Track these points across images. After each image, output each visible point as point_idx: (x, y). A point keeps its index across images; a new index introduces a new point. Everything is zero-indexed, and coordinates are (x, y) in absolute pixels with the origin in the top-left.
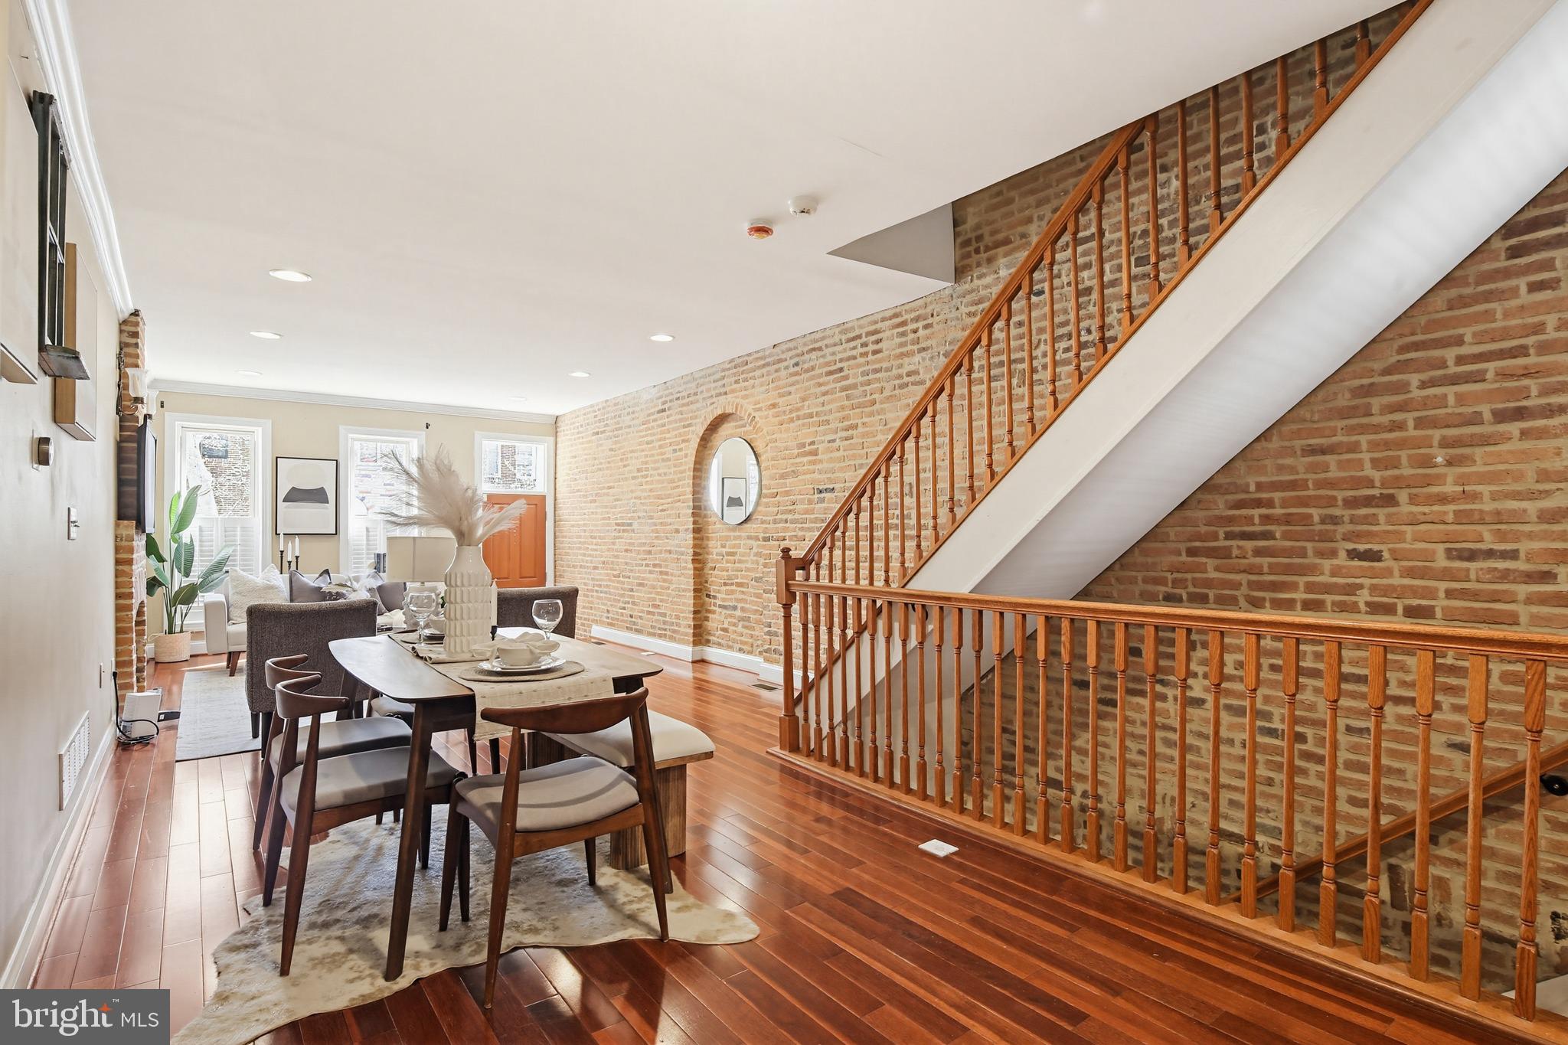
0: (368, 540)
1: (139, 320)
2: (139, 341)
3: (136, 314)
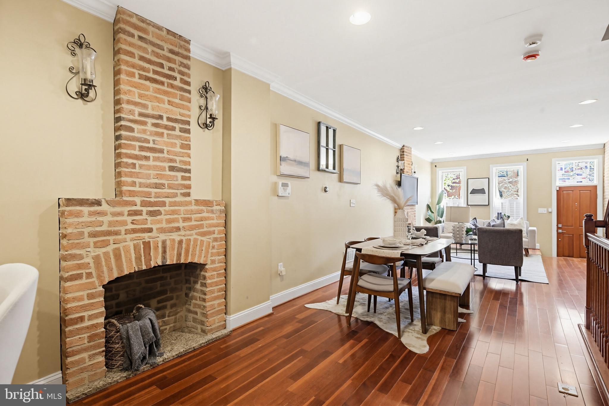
0: (502, 207)
1: (405, 147)
2: (405, 153)
3: (404, 146)
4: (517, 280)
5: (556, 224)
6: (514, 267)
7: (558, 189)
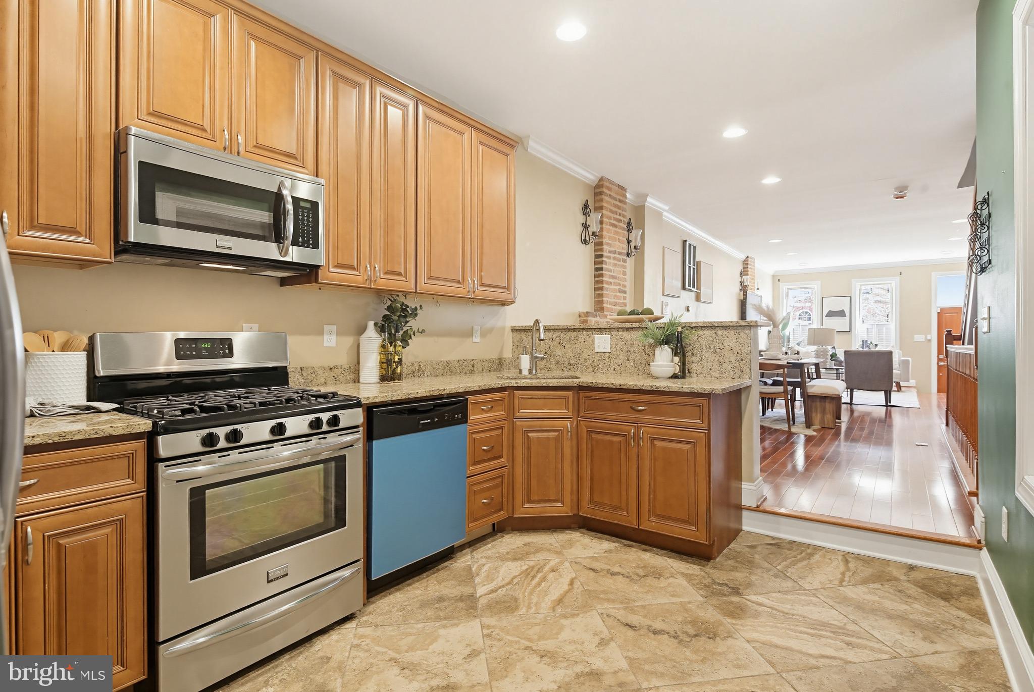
1: (749, 259)
2: (749, 266)
3: (748, 257)
4: (887, 406)
5: (936, 355)
6: (883, 392)
7: (939, 311)
